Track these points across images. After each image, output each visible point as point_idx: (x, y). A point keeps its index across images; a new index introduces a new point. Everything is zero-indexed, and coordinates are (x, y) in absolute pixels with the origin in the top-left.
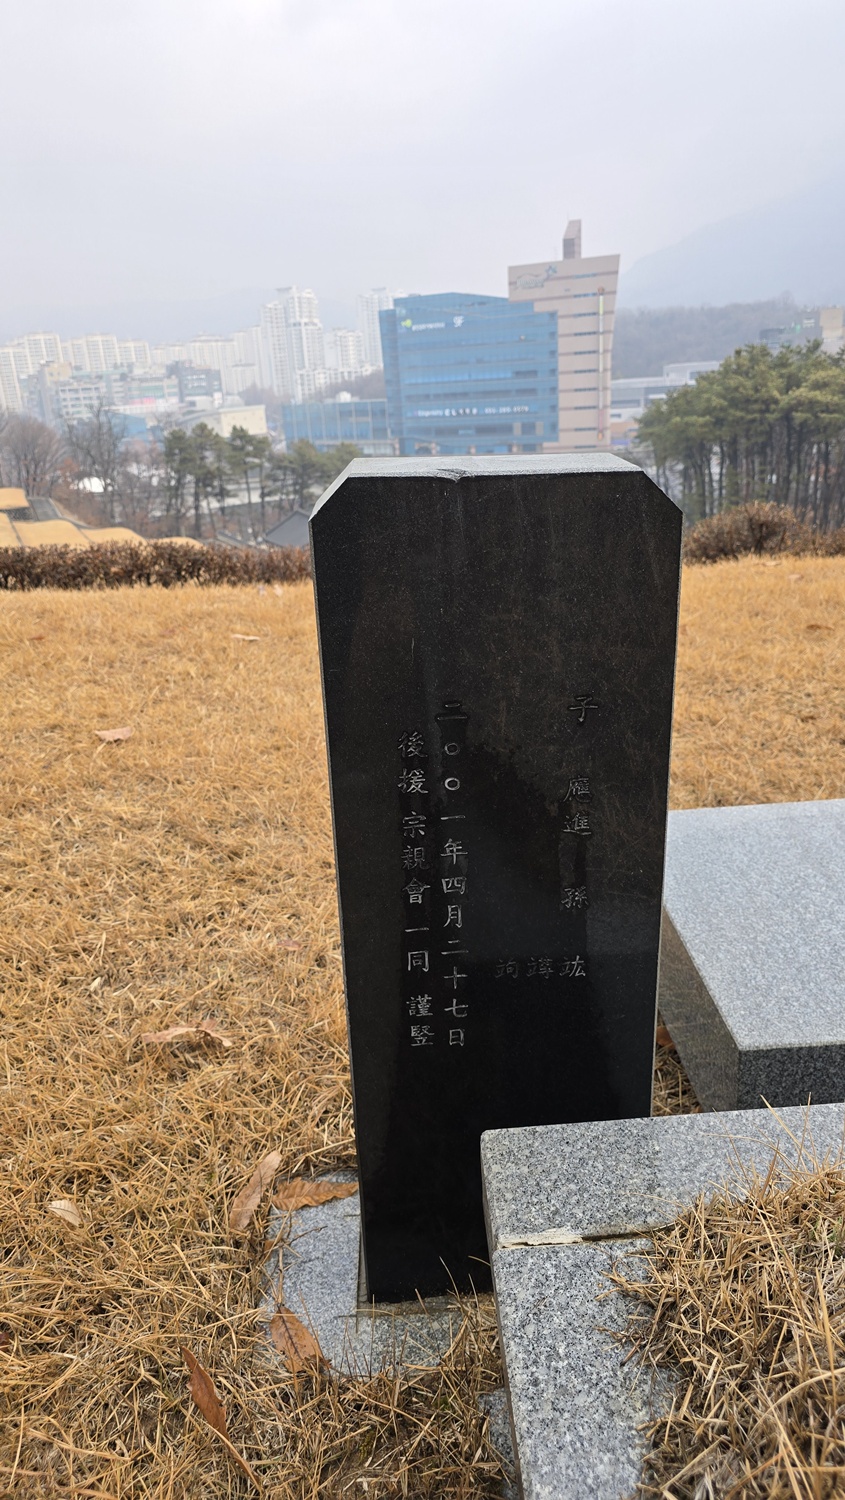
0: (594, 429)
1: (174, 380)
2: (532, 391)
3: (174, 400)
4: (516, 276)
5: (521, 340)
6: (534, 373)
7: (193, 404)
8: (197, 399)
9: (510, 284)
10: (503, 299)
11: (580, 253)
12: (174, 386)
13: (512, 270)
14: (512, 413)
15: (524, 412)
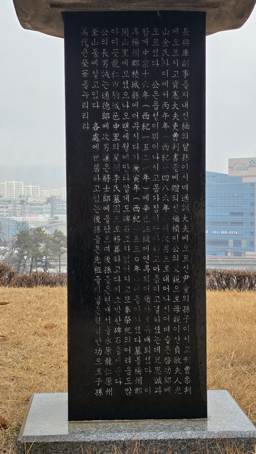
1: (49, 205)
2: (241, 223)
3: (48, 216)
4: (233, 163)
5: (234, 196)
6: (241, 214)
7: (57, 218)
8: (59, 216)
9: (229, 167)
10: (225, 175)
12: (49, 208)
13: (230, 160)
14: (228, 234)
15: (235, 235)
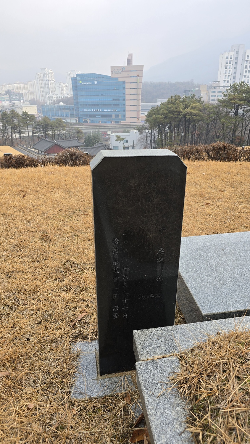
0: (136, 117)
1: (8, 96)
2: (118, 105)
3: (8, 102)
4: (113, 69)
5: (115, 89)
6: (118, 100)
7: (14, 103)
8: (15, 102)
9: (111, 72)
10: (109, 76)
11: (132, 64)
12: (8, 98)
13: (111, 67)
14: (112, 111)
15: (116, 111)
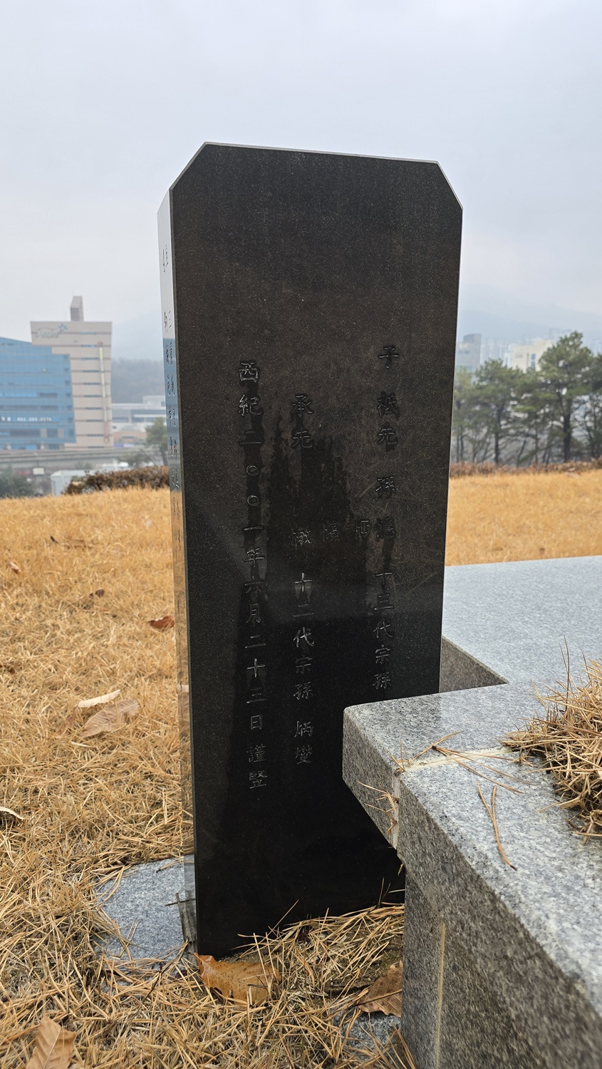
0: (101, 435)
2: (54, 408)
4: (36, 328)
5: (43, 372)
6: (55, 395)
9: (33, 333)
10: (28, 343)
11: (82, 318)
14: (39, 422)
